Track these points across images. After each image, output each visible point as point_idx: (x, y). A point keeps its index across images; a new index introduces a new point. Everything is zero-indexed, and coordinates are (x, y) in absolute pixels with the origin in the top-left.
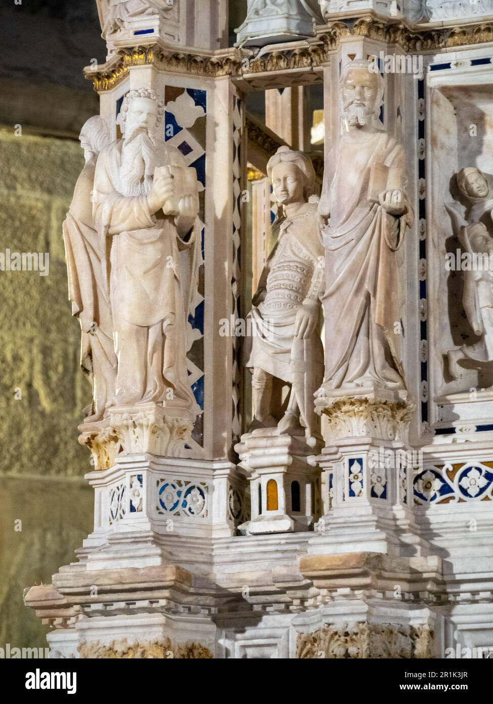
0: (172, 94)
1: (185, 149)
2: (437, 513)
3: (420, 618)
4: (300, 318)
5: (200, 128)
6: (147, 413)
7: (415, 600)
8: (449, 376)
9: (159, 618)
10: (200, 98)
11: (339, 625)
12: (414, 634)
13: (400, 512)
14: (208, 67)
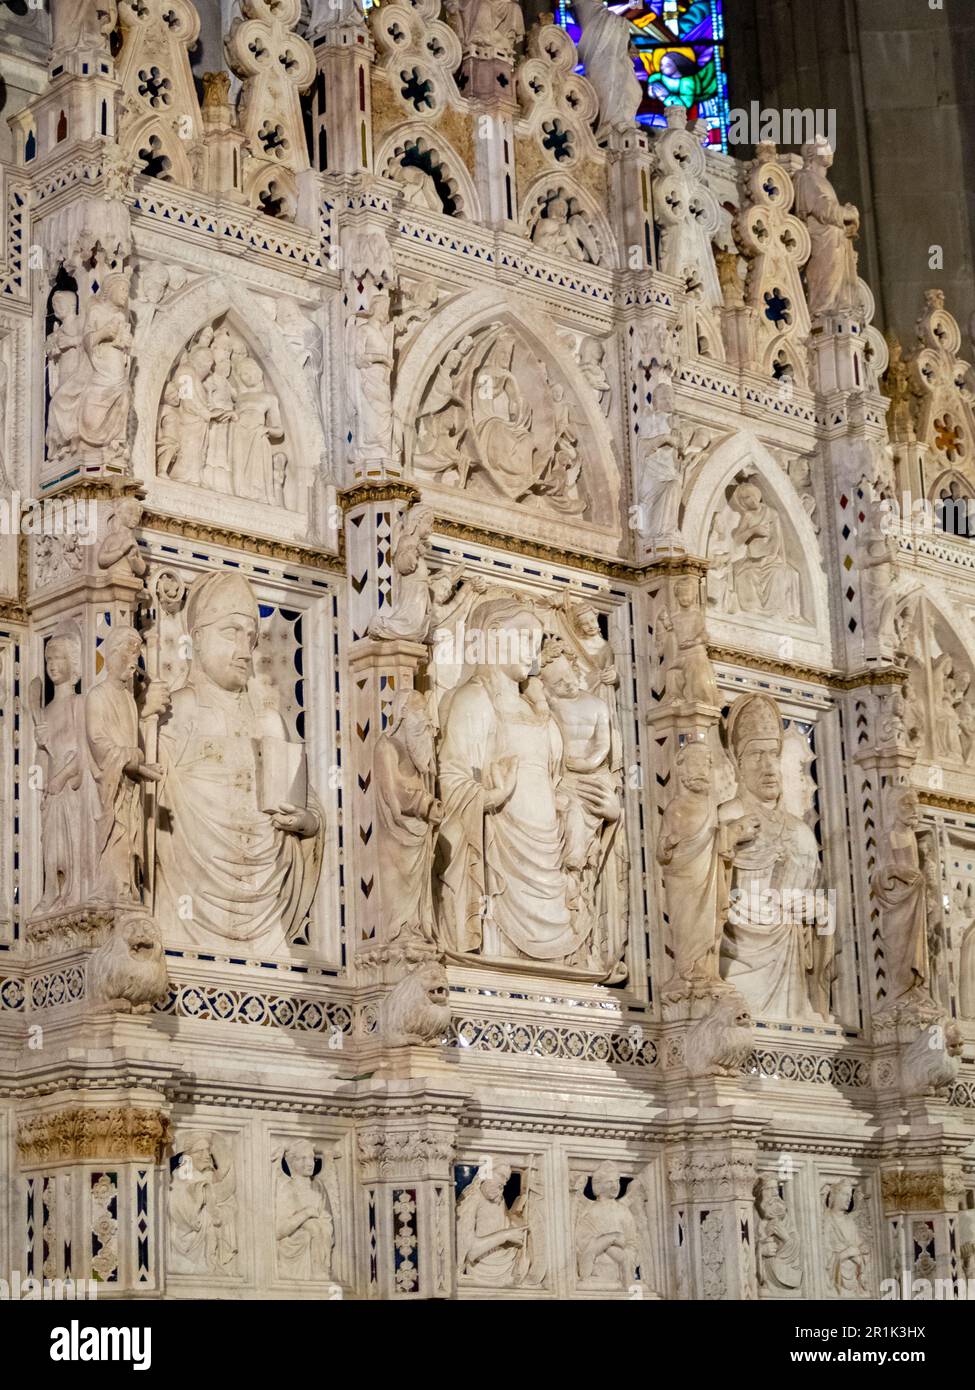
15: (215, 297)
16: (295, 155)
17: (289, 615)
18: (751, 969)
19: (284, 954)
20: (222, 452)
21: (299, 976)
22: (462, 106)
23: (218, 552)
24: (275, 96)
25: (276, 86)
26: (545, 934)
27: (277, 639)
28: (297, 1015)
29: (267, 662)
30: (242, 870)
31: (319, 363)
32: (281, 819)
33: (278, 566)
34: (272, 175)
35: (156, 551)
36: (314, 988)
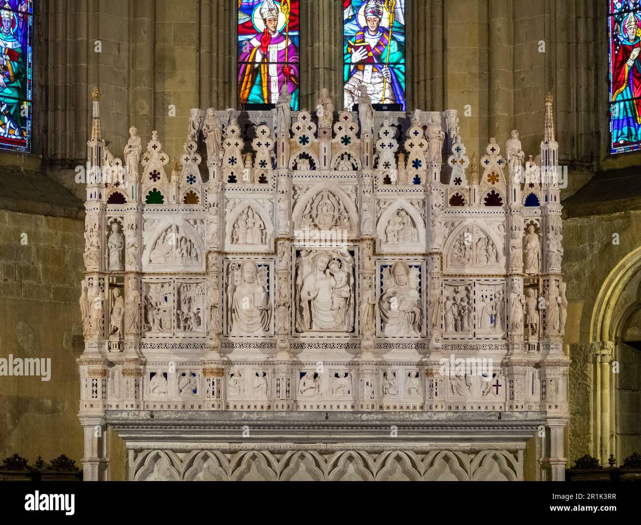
0: (100, 279)
1: (102, 288)
2: (143, 350)
3: (142, 367)
4: (120, 318)
5: (104, 285)
6: (98, 333)
7: (141, 364)
8: (144, 329)
9: (101, 365)
10: (103, 279)
11: (131, 368)
12: (141, 369)
13: (138, 350)
14: (105, 274)
15: (246, 203)
16: (269, 166)
17: (265, 266)
18: (392, 325)
19: (263, 334)
20: (250, 235)
21: (264, 338)
22: (316, 141)
23: (245, 257)
24: (263, 154)
25: (264, 151)
26: (326, 324)
27: (263, 271)
28: (262, 346)
29: (260, 276)
30: (250, 319)
31: (273, 211)
32: (259, 308)
33: (260, 257)
34: (263, 172)
35: (231, 259)
36: (267, 340)
